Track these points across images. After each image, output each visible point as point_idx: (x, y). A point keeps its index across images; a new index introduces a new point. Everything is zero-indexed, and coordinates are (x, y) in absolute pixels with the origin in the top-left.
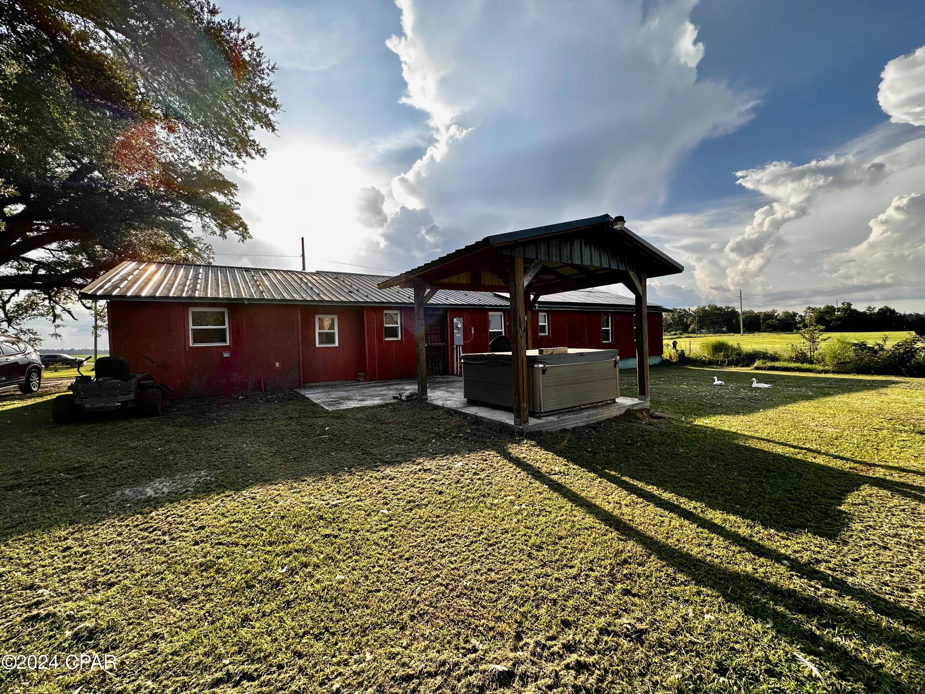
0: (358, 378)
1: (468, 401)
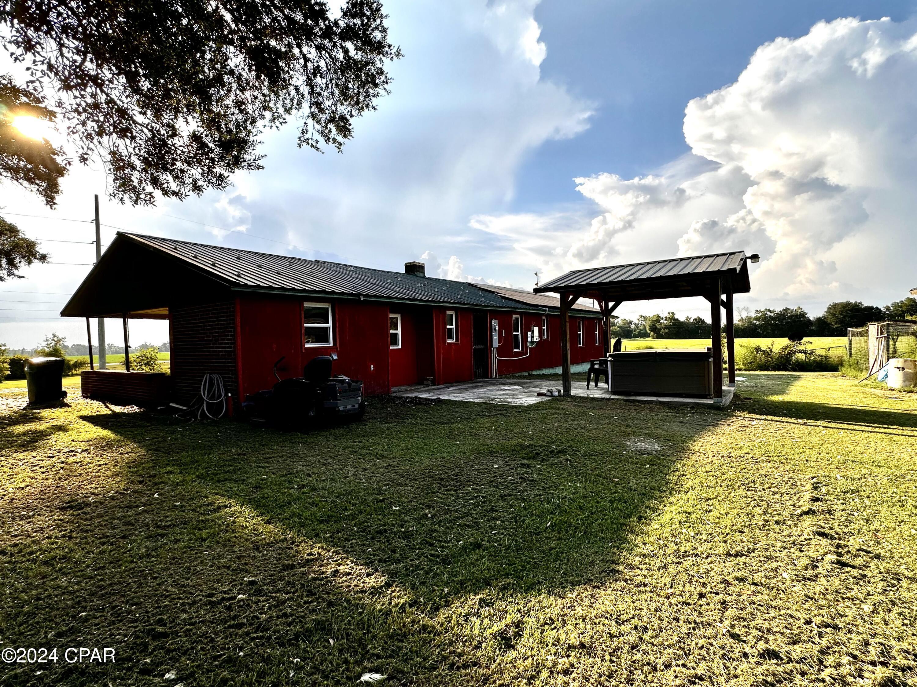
0: (425, 382)
1: (614, 393)
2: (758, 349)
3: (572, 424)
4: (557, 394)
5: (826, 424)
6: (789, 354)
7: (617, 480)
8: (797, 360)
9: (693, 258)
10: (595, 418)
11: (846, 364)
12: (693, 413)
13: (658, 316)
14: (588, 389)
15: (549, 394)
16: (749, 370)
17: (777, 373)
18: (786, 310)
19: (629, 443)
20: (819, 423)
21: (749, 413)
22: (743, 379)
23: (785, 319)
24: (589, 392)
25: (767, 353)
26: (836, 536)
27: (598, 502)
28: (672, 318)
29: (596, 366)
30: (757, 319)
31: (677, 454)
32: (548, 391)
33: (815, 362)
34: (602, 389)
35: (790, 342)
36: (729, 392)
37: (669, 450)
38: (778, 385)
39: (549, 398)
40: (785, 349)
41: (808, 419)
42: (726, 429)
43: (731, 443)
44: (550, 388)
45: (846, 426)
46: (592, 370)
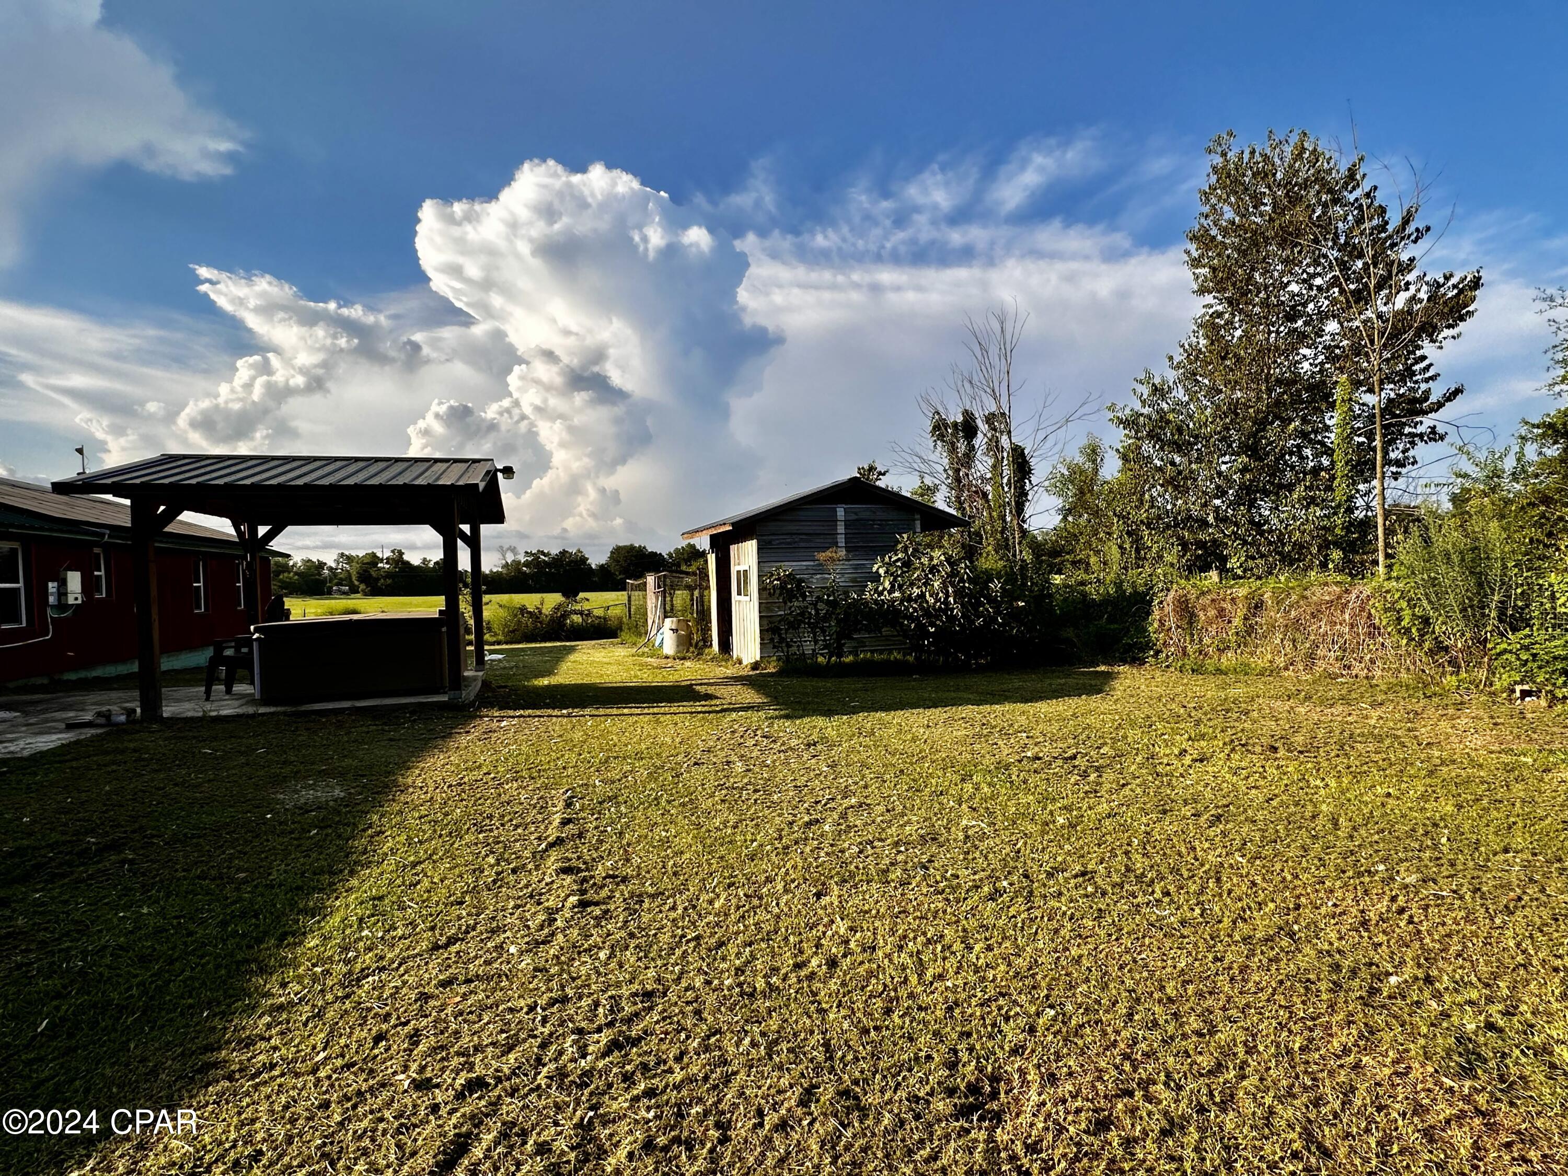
1: (264, 702)
2: (523, 610)
3: (153, 780)
4: (123, 718)
5: (595, 712)
6: (562, 616)
7: (242, 875)
8: (572, 625)
9: (437, 461)
10: (216, 758)
11: (625, 627)
12: (415, 721)
13: (374, 555)
14: (207, 699)
15: (102, 721)
16: (511, 643)
17: (548, 644)
18: (564, 553)
19: (282, 796)
20: (587, 711)
21: (500, 709)
22: (500, 656)
23: (562, 565)
24: (208, 706)
25: (535, 616)
26: (583, 867)
27: (190, 934)
28: (398, 560)
29: (229, 652)
30: (527, 564)
31: (374, 799)
32: (99, 714)
33: (592, 625)
34: (241, 696)
35: (563, 599)
36: (475, 679)
37: (360, 794)
38: (545, 662)
39: (99, 731)
40: (557, 608)
41: (573, 708)
42: (464, 740)
43: (466, 762)
44: (104, 709)
45: (615, 711)
46: (217, 659)
